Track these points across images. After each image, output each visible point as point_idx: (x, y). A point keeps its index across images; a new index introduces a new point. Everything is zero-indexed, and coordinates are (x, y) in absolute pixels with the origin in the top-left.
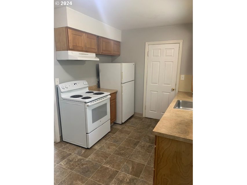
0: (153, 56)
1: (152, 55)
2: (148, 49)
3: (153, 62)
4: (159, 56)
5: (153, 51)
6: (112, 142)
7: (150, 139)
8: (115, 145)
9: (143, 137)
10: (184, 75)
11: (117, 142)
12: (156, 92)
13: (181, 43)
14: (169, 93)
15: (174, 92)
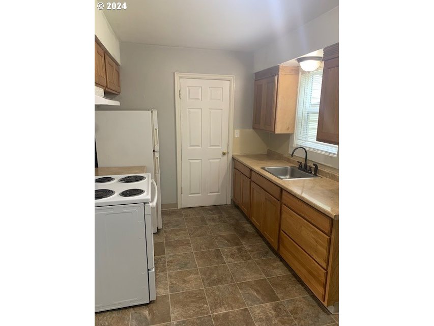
0: (190, 98)
1: (188, 98)
2: (179, 86)
3: (190, 110)
4: (198, 99)
5: (189, 90)
6: (178, 270)
7: (228, 241)
8: (190, 273)
9: (216, 241)
10: (239, 130)
11: (186, 265)
12: (199, 161)
13: (232, 80)
14: (218, 160)
15: (226, 157)
